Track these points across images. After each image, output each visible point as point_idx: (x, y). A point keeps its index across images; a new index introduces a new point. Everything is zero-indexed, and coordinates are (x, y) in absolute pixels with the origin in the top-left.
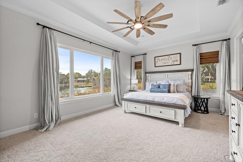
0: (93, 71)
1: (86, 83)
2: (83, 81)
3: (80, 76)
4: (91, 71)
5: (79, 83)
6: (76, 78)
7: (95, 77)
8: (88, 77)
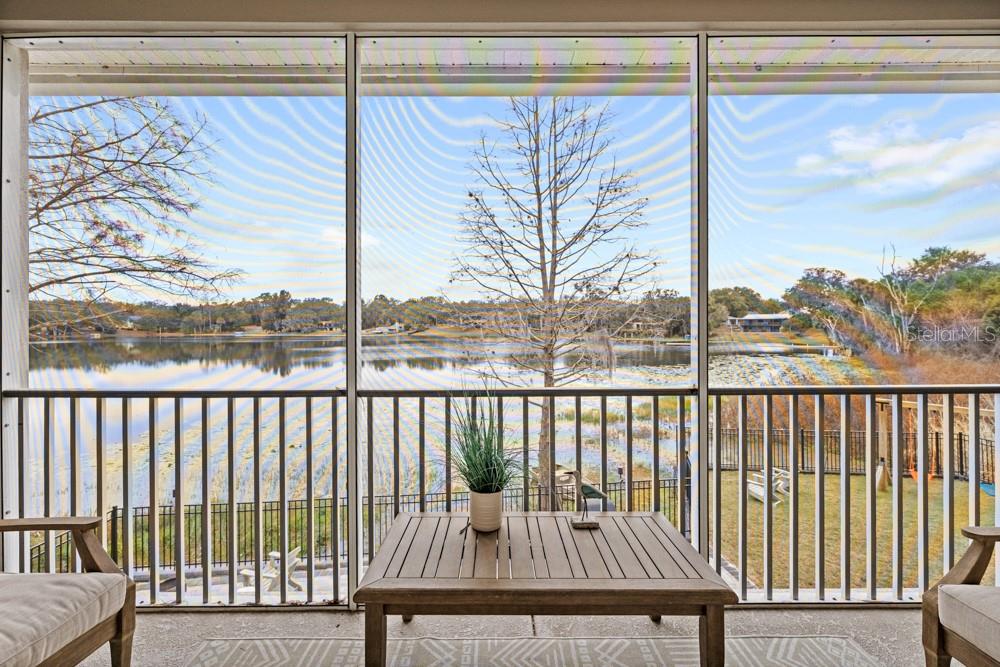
0: (828, 276)
1: (793, 334)
2: (774, 326)
3: (751, 302)
4: (815, 274)
5: (752, 335)
6: (733, 312)
7: (858, 301)
8: (797, 308)
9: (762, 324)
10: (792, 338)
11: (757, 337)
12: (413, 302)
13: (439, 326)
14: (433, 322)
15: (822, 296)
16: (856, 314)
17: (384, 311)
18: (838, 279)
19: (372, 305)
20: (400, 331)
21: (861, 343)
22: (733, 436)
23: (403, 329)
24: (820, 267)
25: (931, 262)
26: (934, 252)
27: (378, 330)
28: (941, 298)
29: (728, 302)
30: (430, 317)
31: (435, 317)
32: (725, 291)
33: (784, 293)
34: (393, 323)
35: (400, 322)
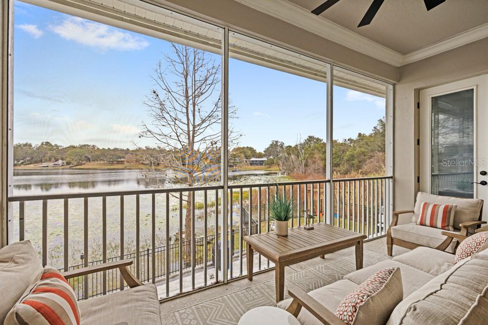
0: (279, 144)
1: (268, 166)
2: (261, 163)
3: (253, 153)
4: (275, 143)
5: (253, 167)
6: (247, 157)
7: (289, 154)
8: (270, 156)
9: (257, 162)
10: (267, 168)
11: (255, 168)
12: (74, 147)
13: (93, 163)
14: (89, 160)
15: (277, 152)
16: (288, 159)
17: (49, 152)
18: (282, 145)
19: (38, 149)
20: (62, 165)
21: (290, 170)
22: (256, 209)
23: (65, 164)
24: (276, 140)
25: (309, 141)
26: (310, 137)
27: (44, 164)
28: (313, 154)
29: (244, 153)
30: (86, 157)
31: (90, 157)
32: (244, 148)
33: (264, 150)
34: (57, 160)
35: (62, 159)
